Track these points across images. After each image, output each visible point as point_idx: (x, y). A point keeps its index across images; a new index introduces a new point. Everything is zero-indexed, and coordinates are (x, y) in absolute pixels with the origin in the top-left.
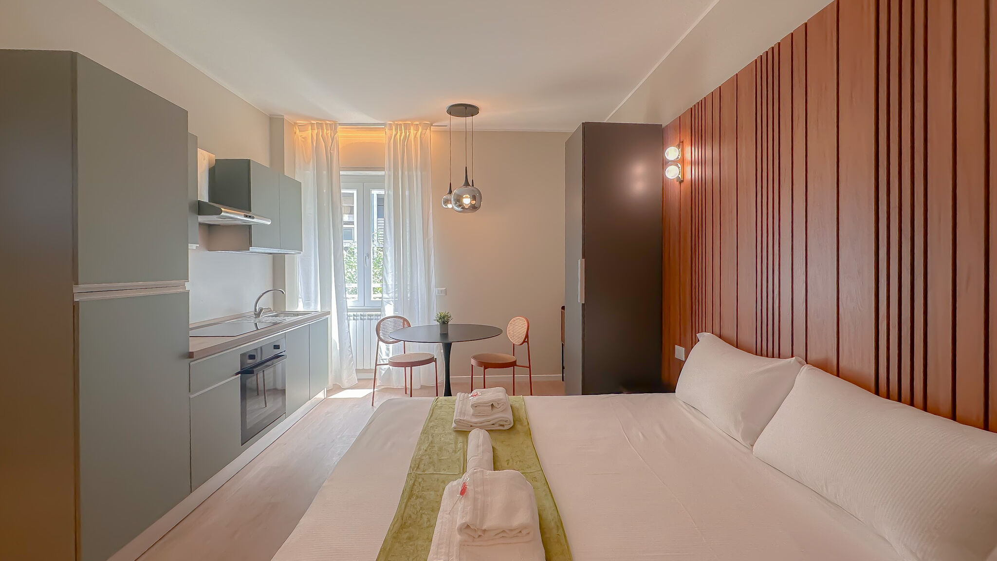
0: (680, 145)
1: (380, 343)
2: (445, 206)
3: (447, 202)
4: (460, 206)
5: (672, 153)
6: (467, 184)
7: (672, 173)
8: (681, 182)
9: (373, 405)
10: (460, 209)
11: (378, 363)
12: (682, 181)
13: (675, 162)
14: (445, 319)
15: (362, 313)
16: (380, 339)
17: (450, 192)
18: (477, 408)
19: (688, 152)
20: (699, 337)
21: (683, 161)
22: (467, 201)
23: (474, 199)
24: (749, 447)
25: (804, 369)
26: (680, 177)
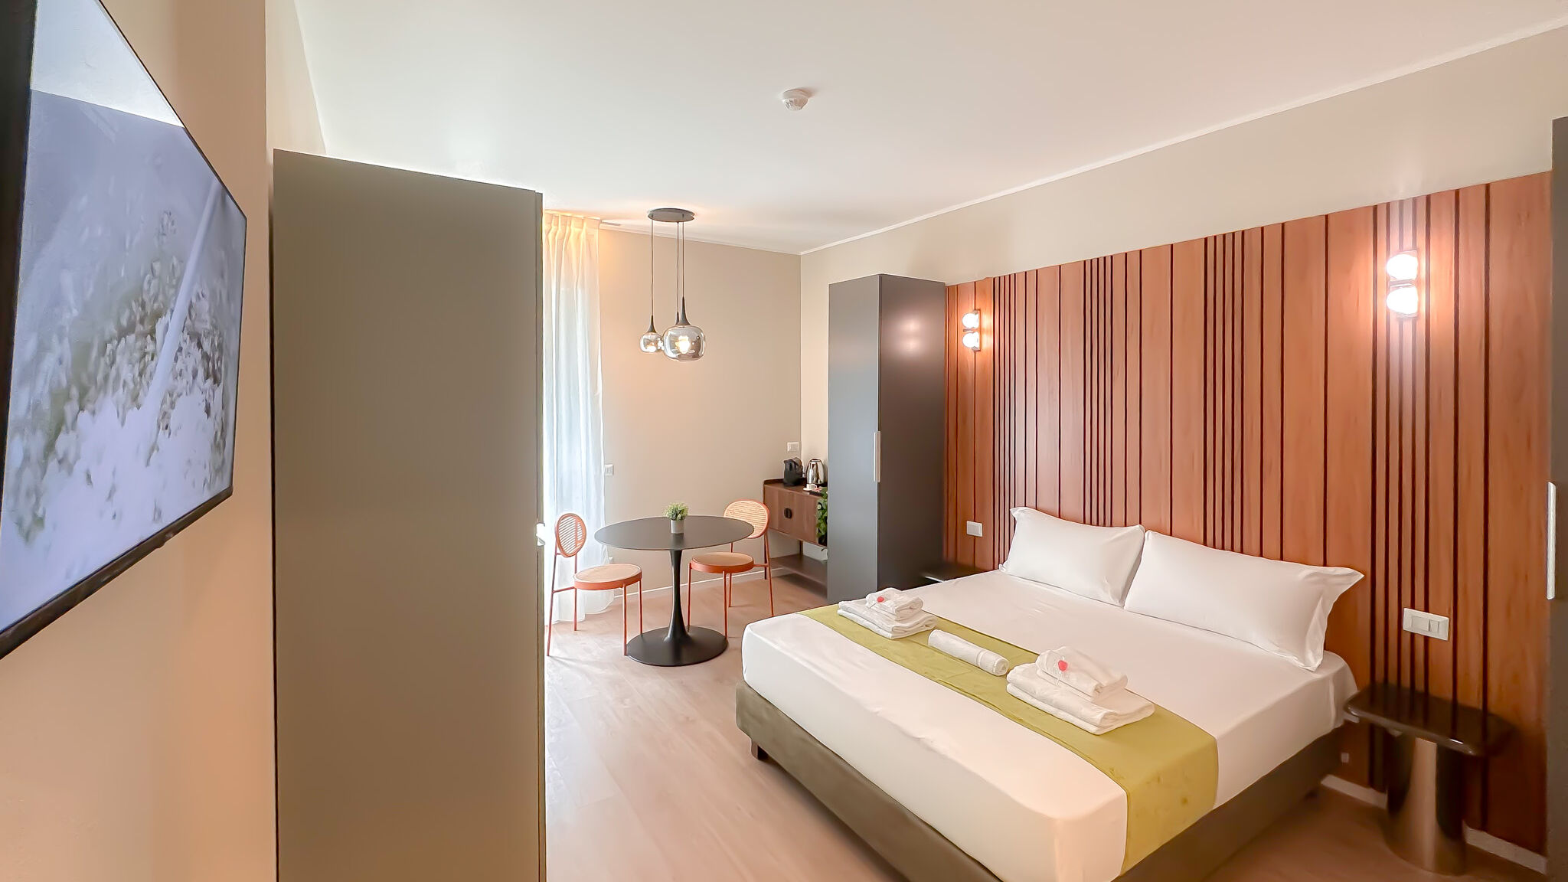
0: (977, 311)
2: (643, 349)
3: (648, 343)
5: (970, 320)
6: (685, 322)
7: (970, 341)
8: (976, 351)
10: (674, 356)
11: (556, 589)
13: (973, 330)
14: (684, 513)
17: (653, 330)
19: (987, 321)
20: (1016, 513)
21: (980, 330)
22: (685, 345)
23: (697, 345)
24: (1118, 604)
25: (1150, 534)
26: (978, 346)
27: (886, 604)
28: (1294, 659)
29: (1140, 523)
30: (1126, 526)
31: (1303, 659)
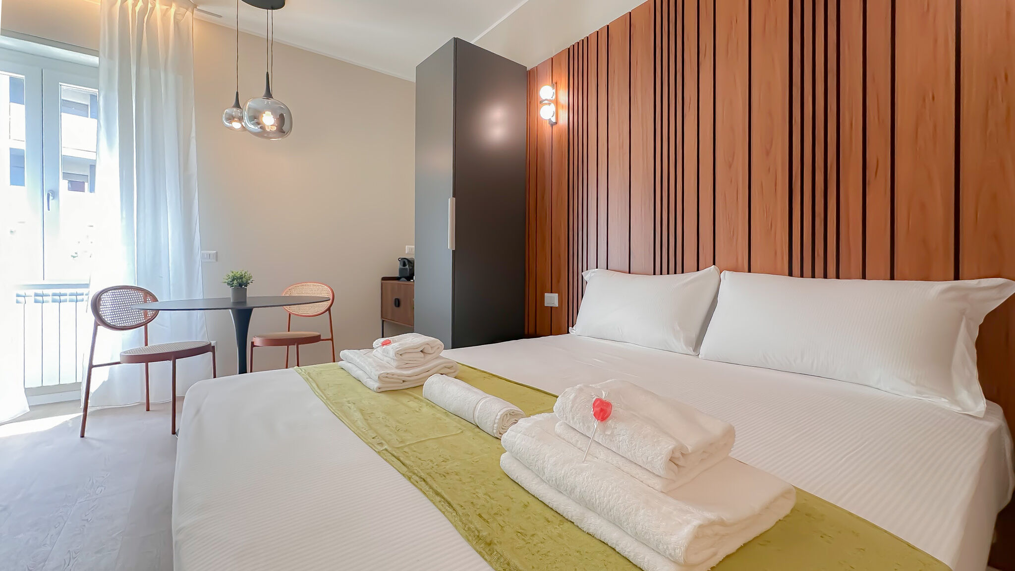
0: (555, 85)
1: (101, 328)
2: (228, 124)
3: (231, 119)
4: (258, 124)
5: (546, 92)
6: (269, 95)
7: (546, 113)
8: (553, 125)
9: (82, 436)
10: (256, 131)
11: (94, 363)
12: (556, 123)
13: (549, 103)
14: (243, 280)
15: (39, 291)
16: (100, 321)
17: (238, 105)
18: (404, 356)
19: (563, 98)
20: (587, 275)
21: (556, 102)
22: (269, 120)
23: (281, 119)
24: (692, 353)
25: (727, 275)
26: (554, 120)
27: (389, 347)
28: (943, 402)
29: (714, 264)
30: (698, 270)
31: (956, 402)
